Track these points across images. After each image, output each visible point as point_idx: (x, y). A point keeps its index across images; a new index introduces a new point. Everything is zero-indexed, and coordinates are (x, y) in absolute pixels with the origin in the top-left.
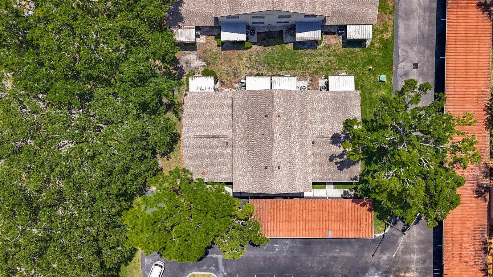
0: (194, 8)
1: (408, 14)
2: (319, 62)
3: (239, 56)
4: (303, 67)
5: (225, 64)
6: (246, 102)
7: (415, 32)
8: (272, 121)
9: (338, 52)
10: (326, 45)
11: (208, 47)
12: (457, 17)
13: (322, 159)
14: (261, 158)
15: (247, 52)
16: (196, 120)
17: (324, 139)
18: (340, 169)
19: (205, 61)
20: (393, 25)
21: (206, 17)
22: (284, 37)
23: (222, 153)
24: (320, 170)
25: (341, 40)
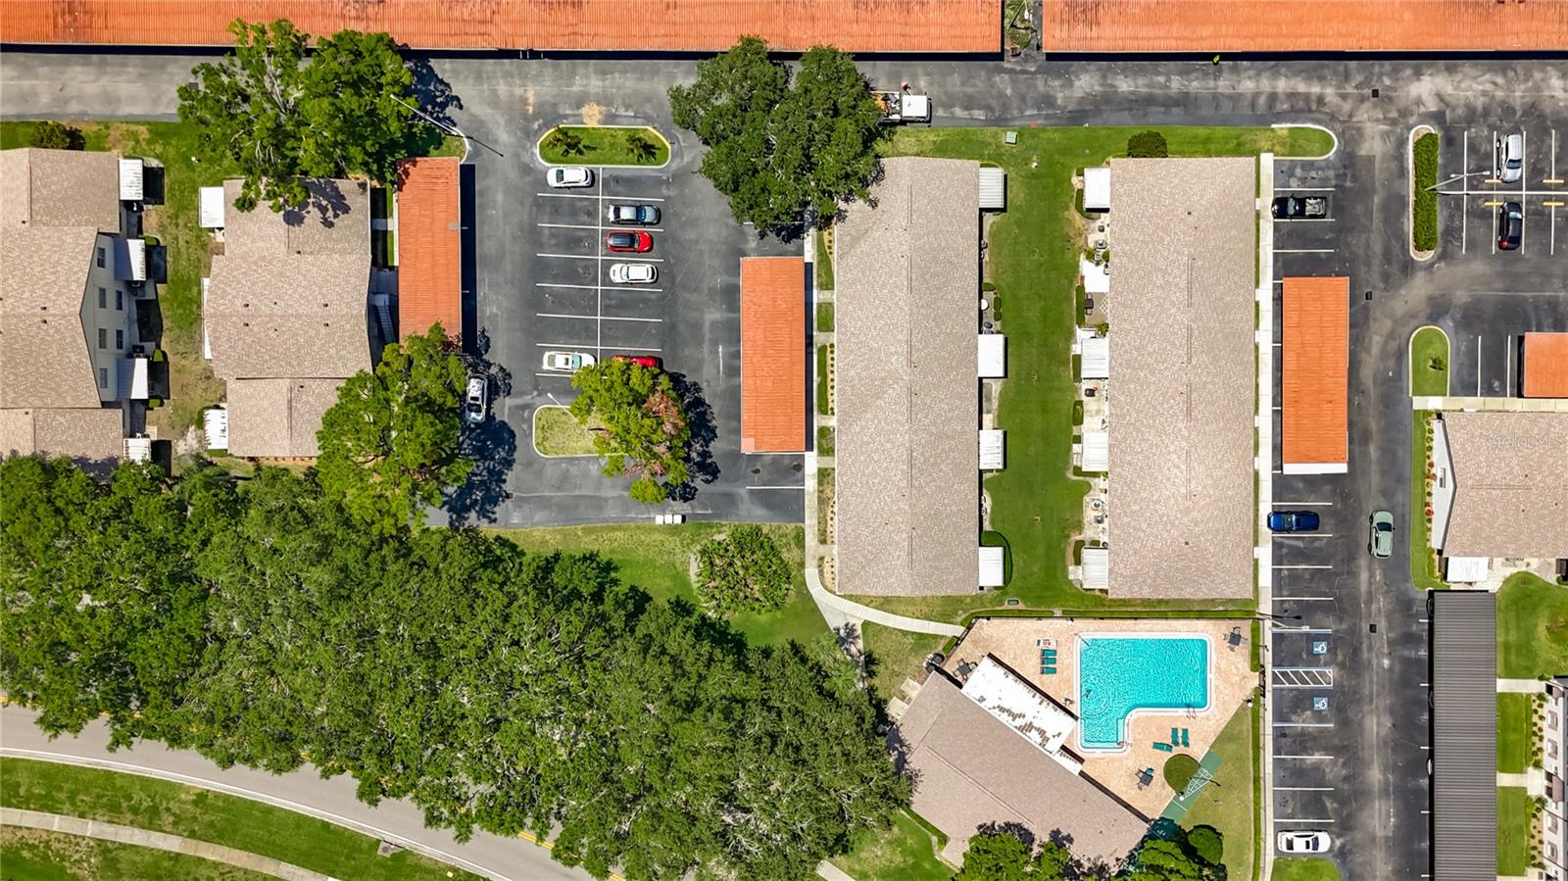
0: (93, 440)
1: (109, 99)
2: (187, 242)
3: (178, 371)
4: (196, 267)
5: (192, 394)
6: (229, 357)
7: (139, 89)
8: (254, 317)
9: (172, 211)
10: (159, 231)
11: (164, 421)
12: (106, 27)
13: (328, 239)
14: (312, 333)
15: (171, 358)
16: (267, 437)
17: (292, 235)
18: (346, 210)
19: (188, 427)
20: (127, 123)
21: (108, 421)
22: (147, 298)
23: (319, 396)
24: (349, 242)
25: (150, 207)
